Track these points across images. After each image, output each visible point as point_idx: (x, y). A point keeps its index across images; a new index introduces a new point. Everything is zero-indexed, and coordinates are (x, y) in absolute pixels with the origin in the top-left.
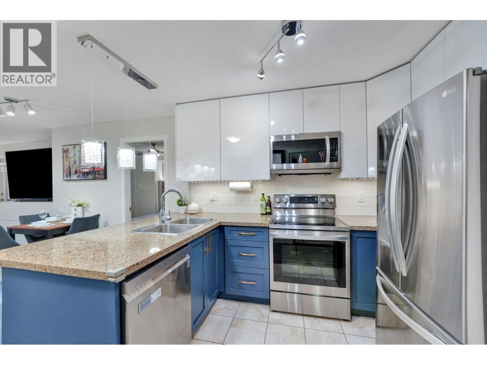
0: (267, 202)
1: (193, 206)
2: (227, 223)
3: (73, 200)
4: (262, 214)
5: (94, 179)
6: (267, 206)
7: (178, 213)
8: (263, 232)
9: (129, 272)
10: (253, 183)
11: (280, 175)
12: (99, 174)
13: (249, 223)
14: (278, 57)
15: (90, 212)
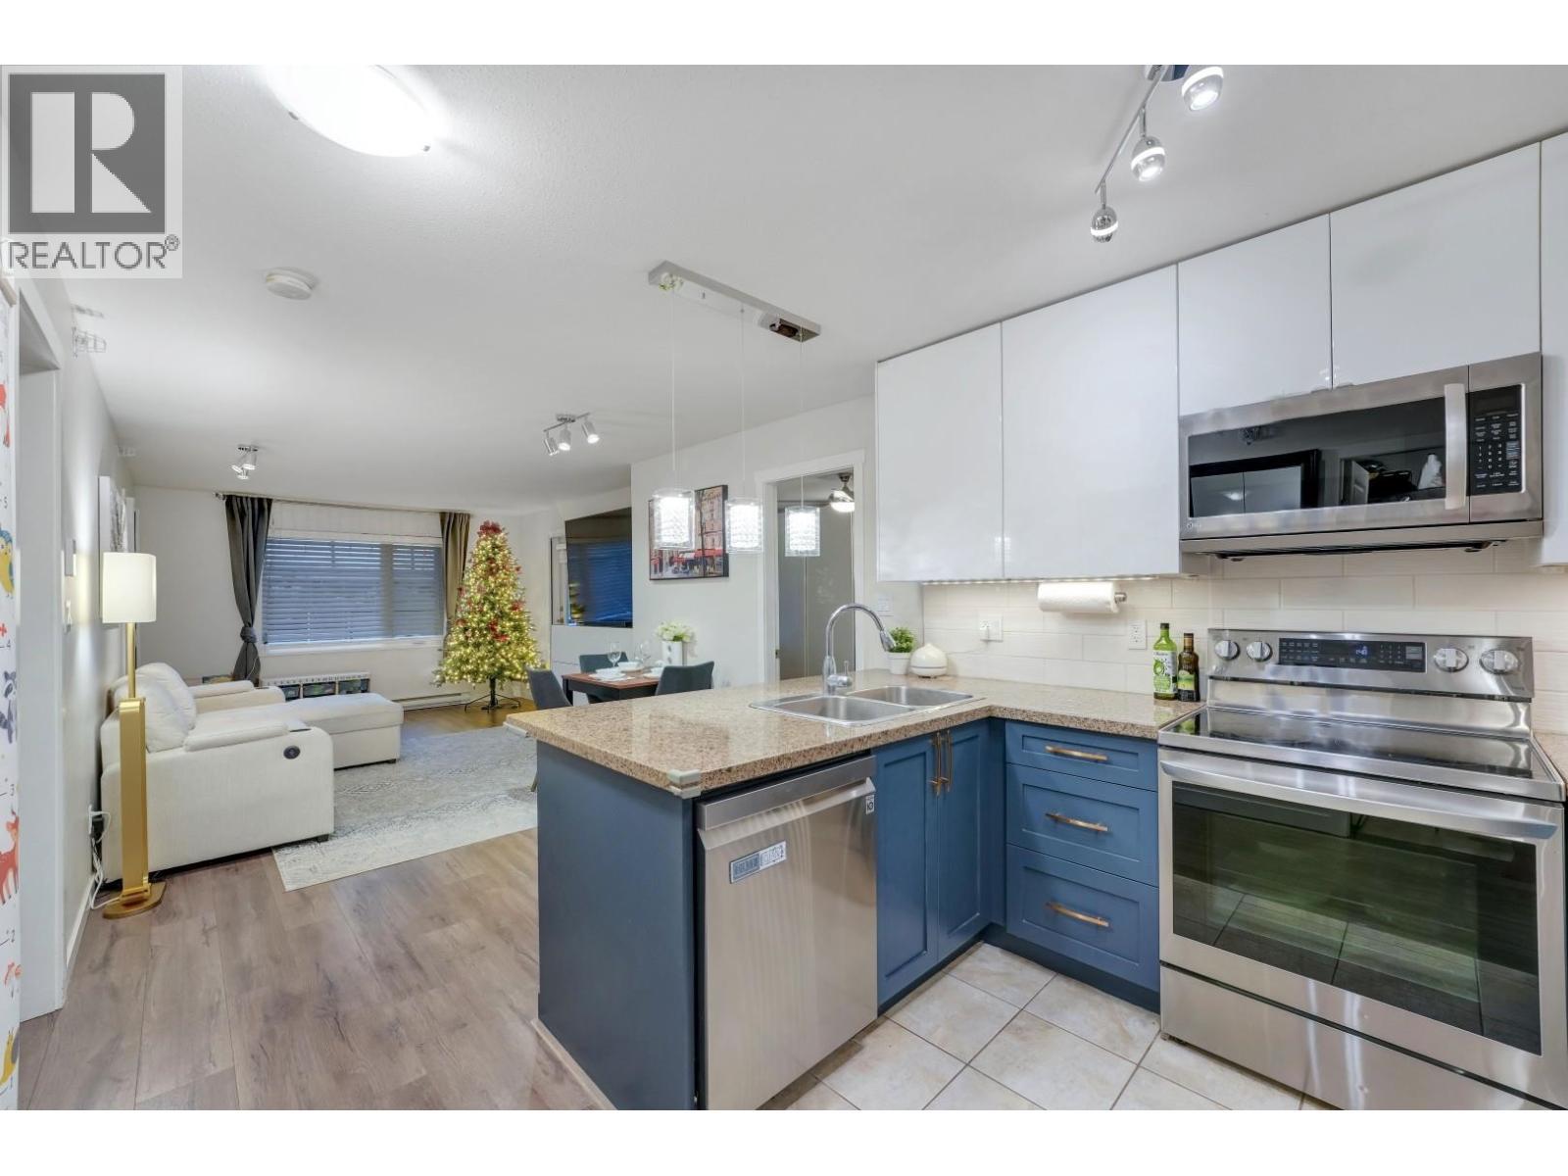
0: (1180, 656)
1: (927, 656)
2: (1011, 711)
3: (665, 626)
4: (1157, 696)
5: (705, 576)
6: (1180, 668)
7: (887, 672)
8: (1137, 754)
9: (709, 782)
10: (1125, 586)
11: (1223, 555)
12: (713, 565)
13: (1086, 719)
14: (1141, 163)
15: (696, 656)
